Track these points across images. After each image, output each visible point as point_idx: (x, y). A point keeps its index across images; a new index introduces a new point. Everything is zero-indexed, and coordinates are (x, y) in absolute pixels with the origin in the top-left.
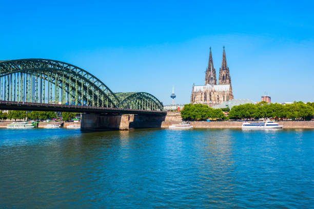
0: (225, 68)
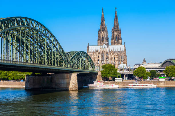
0: (116, 28)
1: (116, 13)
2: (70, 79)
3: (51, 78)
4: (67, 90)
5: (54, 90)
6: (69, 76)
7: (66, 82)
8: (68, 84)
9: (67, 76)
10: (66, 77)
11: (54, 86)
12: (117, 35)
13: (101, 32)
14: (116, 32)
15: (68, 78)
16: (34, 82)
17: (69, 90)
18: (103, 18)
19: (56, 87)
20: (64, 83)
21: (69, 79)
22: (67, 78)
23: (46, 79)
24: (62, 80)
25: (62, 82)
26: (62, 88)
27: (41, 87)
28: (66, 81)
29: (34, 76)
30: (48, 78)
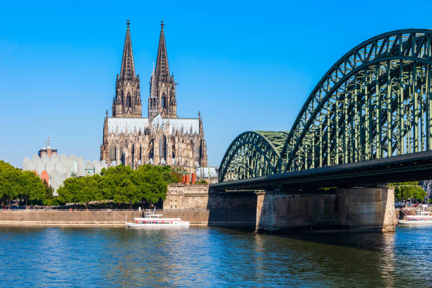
1: (162, 36)
2: (385, 204)
3: (337, 200)
4: (377, 230)
5: (346, 231)
6: (381, 196)
7: (373, 210)
8: (381, 215)
9: (377, 195)
10: (374, 198)
11: (344, 222)
12: (166, 93)
13: (125, 84)
14: (163, 85)
15: (379, 201)
16: (289, 211)
17: (383, 230)
18: (129, 47)
19: (350, 223)
20: (369, 214)
21: (381, 203)
22: (376, 201)
23: (322, 201)
24: (365, 206)
25: (364, 209)
26: (365, 225)
27: (308, 223)
28: (375, 207)
29: (291, 196)
30: (327, 201)
